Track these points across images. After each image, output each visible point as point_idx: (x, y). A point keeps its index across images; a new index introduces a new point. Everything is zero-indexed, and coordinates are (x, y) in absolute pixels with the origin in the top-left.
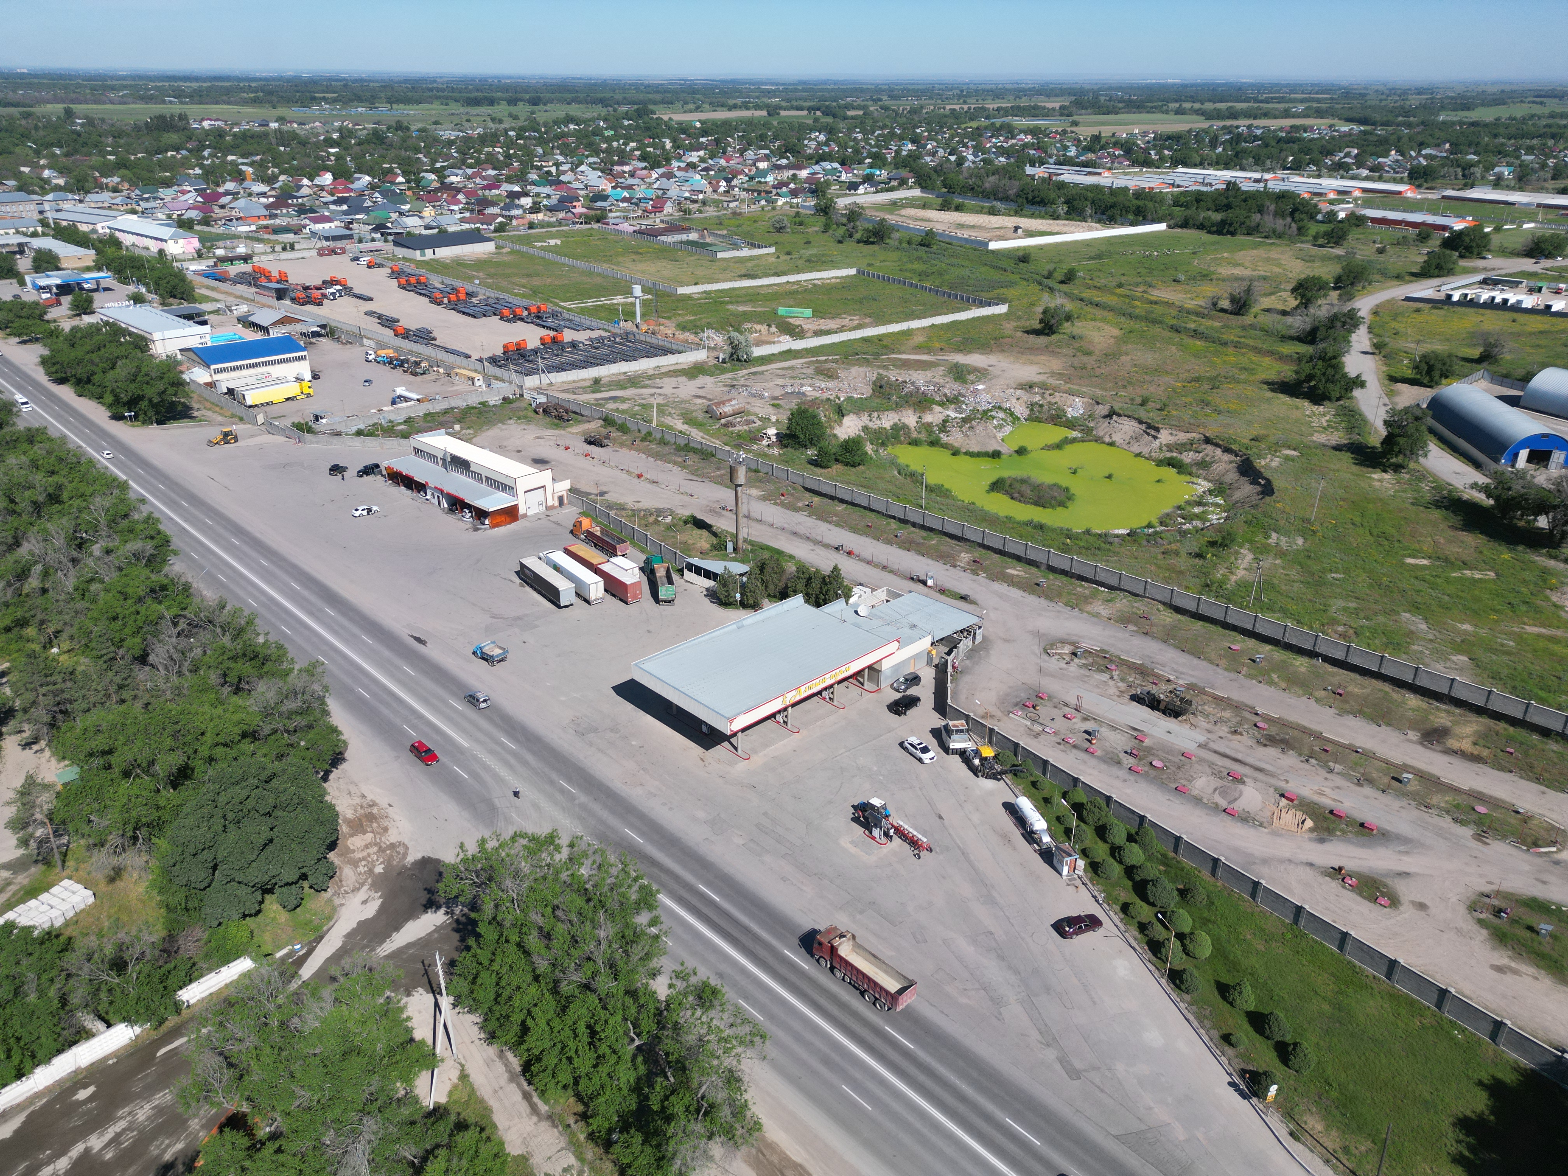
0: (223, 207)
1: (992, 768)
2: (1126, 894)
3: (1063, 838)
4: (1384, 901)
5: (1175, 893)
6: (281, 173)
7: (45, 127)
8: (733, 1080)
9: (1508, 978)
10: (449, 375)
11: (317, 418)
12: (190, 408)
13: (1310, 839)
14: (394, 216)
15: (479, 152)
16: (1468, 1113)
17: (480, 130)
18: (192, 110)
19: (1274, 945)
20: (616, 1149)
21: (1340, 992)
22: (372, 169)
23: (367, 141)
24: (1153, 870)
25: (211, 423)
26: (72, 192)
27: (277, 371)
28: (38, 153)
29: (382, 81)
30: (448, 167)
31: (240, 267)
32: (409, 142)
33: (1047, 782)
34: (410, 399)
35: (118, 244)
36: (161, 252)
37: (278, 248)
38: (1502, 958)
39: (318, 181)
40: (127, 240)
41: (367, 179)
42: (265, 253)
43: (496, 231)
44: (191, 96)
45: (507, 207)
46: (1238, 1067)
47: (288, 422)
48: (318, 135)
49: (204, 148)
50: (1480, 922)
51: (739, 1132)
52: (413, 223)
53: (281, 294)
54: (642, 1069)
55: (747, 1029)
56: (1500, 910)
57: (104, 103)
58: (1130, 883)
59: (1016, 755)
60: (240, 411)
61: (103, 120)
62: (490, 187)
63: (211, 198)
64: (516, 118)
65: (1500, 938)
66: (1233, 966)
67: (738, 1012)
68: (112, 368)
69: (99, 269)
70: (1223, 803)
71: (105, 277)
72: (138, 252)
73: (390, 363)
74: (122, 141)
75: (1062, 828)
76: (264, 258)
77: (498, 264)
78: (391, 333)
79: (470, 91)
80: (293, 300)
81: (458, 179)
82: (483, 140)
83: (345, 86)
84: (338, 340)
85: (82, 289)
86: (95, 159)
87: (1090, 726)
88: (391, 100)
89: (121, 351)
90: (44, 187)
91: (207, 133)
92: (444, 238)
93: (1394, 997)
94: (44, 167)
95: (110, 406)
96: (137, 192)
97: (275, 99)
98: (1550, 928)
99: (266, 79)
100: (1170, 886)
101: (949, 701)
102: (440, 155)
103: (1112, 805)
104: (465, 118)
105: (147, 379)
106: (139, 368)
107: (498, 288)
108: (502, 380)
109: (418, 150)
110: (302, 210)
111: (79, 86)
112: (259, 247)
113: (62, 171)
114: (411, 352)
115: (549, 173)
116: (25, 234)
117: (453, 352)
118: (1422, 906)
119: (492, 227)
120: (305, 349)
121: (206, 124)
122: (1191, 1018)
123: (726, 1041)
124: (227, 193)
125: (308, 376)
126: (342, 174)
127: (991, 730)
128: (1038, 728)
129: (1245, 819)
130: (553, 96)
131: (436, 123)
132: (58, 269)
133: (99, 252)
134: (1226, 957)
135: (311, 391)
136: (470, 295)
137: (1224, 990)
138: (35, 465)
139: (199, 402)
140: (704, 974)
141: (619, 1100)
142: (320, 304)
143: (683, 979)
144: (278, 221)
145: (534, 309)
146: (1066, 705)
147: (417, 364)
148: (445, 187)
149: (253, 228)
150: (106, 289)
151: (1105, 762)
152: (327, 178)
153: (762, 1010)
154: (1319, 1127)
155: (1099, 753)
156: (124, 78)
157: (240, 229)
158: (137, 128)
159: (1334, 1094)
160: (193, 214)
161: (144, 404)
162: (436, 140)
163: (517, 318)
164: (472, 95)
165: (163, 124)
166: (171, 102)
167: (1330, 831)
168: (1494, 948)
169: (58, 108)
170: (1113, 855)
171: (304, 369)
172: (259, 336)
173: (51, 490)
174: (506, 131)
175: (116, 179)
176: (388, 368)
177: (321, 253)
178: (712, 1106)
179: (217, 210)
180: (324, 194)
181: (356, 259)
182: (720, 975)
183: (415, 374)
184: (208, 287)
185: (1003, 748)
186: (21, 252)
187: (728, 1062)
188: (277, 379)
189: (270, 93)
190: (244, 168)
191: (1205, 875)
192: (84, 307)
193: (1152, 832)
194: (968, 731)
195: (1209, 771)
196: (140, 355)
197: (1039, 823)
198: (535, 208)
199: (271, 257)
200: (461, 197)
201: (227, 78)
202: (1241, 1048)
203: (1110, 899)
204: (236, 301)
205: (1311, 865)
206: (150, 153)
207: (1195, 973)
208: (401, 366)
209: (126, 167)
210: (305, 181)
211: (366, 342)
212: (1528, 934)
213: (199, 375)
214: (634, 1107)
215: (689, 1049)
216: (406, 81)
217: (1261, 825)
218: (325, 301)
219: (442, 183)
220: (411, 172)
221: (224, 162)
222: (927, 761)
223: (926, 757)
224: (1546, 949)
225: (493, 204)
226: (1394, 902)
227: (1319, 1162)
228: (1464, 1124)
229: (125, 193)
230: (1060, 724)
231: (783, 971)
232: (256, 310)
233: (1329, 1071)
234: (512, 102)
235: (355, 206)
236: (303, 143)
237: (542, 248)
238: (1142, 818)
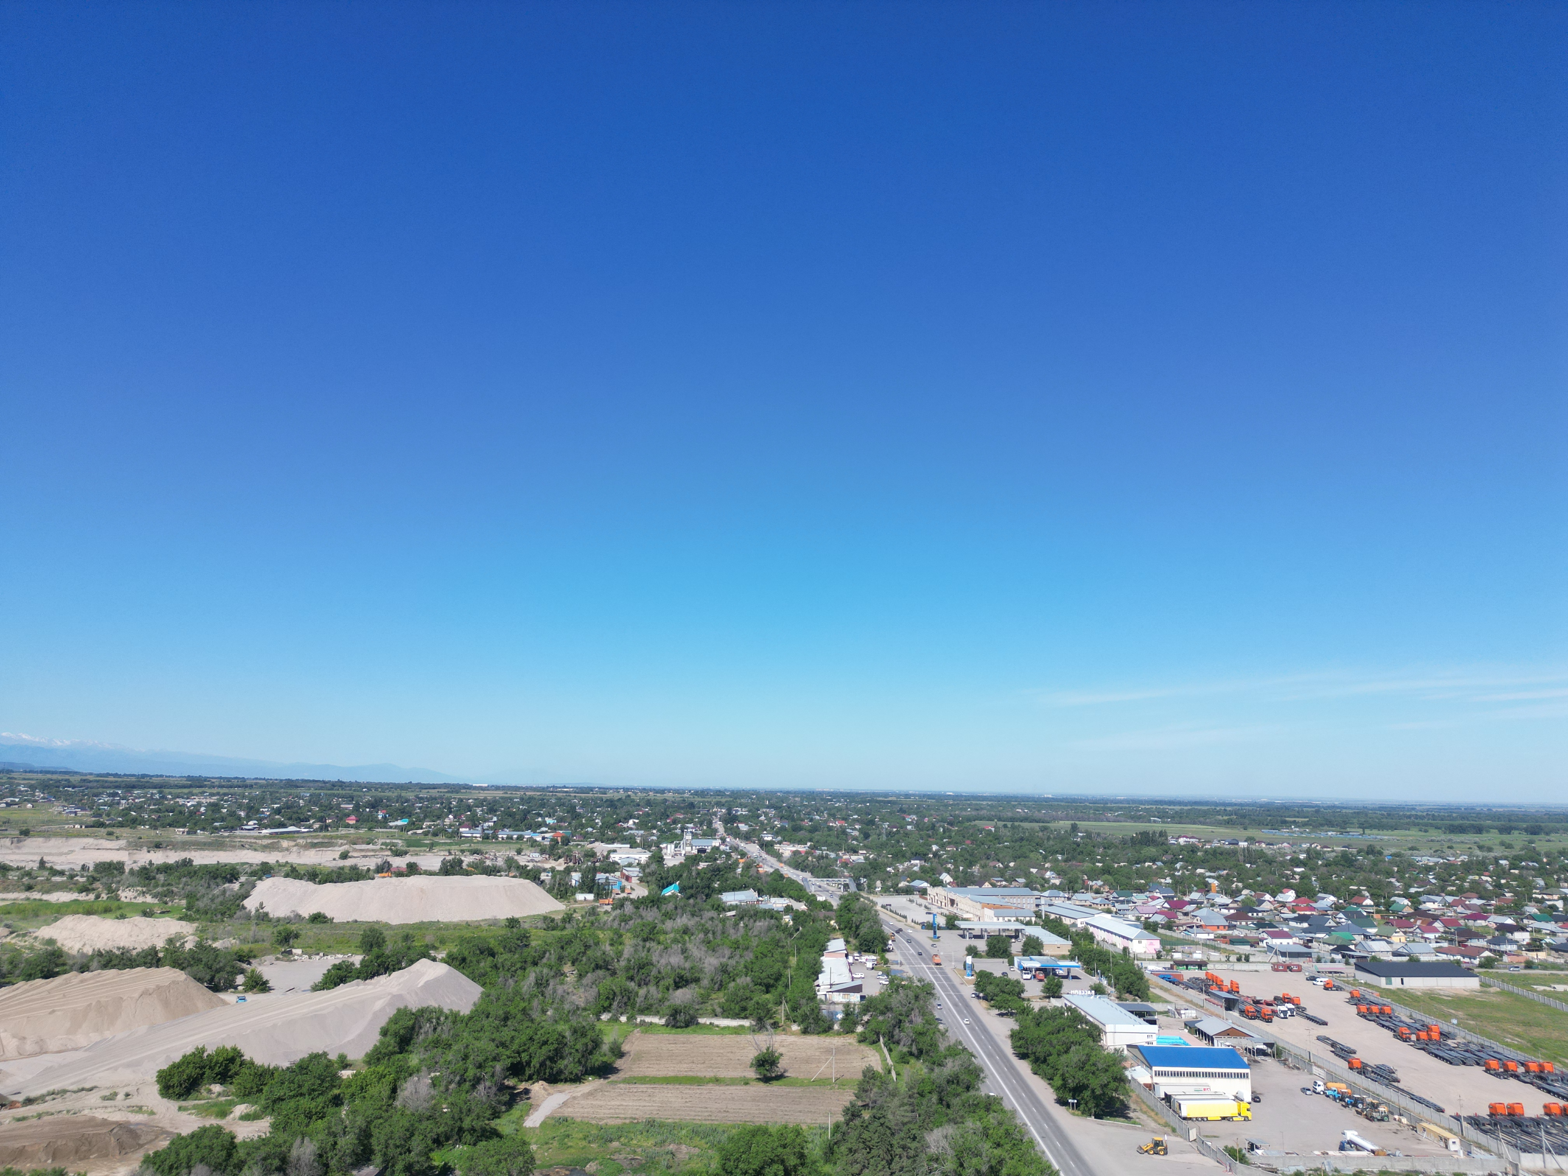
0: (1186, 914)
6: (1245, 887)
7: (1055, 838)
10: (1414, 1128)
11: (1252, 1147)
12: (1127, 1107)
14: (1359, 938)
15: (1463, 880)
17: (1465, 858)
18: (1172, 828)
22: (1338, 889)
23: (1336, 863)
25: (1144, 1128)
26: (1063, 890)
27: (1217, 1085)
28: (1045, 858)
29: (1355, 808)
30: (1424, 893)
31: (1194, 973)
32: (1381, 866)
34: (1363, 1149)
35: (1091, 938)
36: (1125, 949)
37: (1233, 958)
39: (1280, 897)
40: (1099, 935)
41: (1331, 899)
42: (1220, 962)
43: (1481, 966)
44: (1173, 817)
45: (1496, 941)
47: (1220, 1144)
48: (1285, 854)
49: (1178, 860)
52: (1379, 949)
53: (1230, 1005)
57: (1102, 821)
60: (1174, 1121)
61: (1099, 834)
62: (1474, 917)
63: (1176, 906)
64: (1509, 846)
68: (1066, 1052)
69: (1072, 959)
71: (1076, 966)
72: (1106, 947)
73: (1342, 1099)
74: (1110, 852)
76: (1218, 966)
77: (1483, 1005)
78: (1345, 1065)
79: (1454, 819)
80: (1242, 1012)
81: (1436, 906)
82: (1468, 868)
83: (1317, 811)
84: (1285, 1062)
85: (1055, 974)
86: (1087, 865)
88: (1363, 826)
89: (1075, 1037)
90: (1044, 885)
91: (1182, 848)
92: (1415, 968)
94: (1047, 870)
95: (1057, 1089)
96: (1115, 895)
97: (1247, 821)
99: (1241, 805)
102: (1415, 880)
104: (1446, 845)
105: (1094, 1068)
106: (1088, 1055)
107: (1482, 1033)
108: (1488, 1151)
109: (1390, 874)
110: (1261, 924)
111: (1085, 807)
112: (1215, 955)
113: (1060, 873)
114: (1367, 1091)
115: (1554, 908)
116: (1022, 922)
117: (1420, 1101)
119: (1477, 962)
120: (1247, 1066)
121: (1182, 841)
124: (1192, 902)
125: (1248, 1097)
126: (1305, 892)
130: (1558, 825)
131: (1412, 849)
132: (1040, 954)
133: (1075, 944)
135: (1249, 1114)
136: (1445, 1035)
138: (986, 1134)
139: (1136, 1102)
142: (1269, 1021)
144: (1236, 933)
145: (1533, 1067)
147: (1374, 1107)
148: (1418, 913)
149: (1212, 936)
150: (1075, 977)
152: (1290, 896)
156: (1121, 802)
157: (1199, 936)
158: (1124, 842)
160: (1159, 919)
161: (1087, 1094)
162: (1412, 865)
163: (1507, 1073)
164: (1457, 823)
165: (1146, 839)
166: (1155, 822)
169: (1068, 823)
171: (1244, 1088)
172: (1203, 1044)
173: (993, 1163)
174: (1496, 860)
175: (1100, 883)
176: (1338, 1105)
177: (1276, 968)
179: (1180, 916)
180: (1285, 910)
181: (1313, 979)
183: (1371, 1119)
184: (1162, 988)
186: (1016, 937)
188: (1216, 1094)
189: (1244, 816)
190: (1210, 881)
192: (1053, 991)
196: (1091, 1043)
198: (1535, 945)
199: (1225, 966)
200: (1438, 925)
201: (1206, 803)
204: (1186, 1005)
206: (1131, 862)
208: (1355, 1105)
209: (1109, 873)
210: (1268, 897)
211: (1315, 1070)
213: (1140, 1074)
216: (1381, 808)
218: (1275, 1019)
219: (1417, 909)
220: (1382, 895)
221: (1193, 874)
225: (1478, 936)
229: (1105, 895)
232: (1204, 1017)
234: (1506, 830)
235: (1316, 924)
236: (1270, 862)
237: (1544, 993)
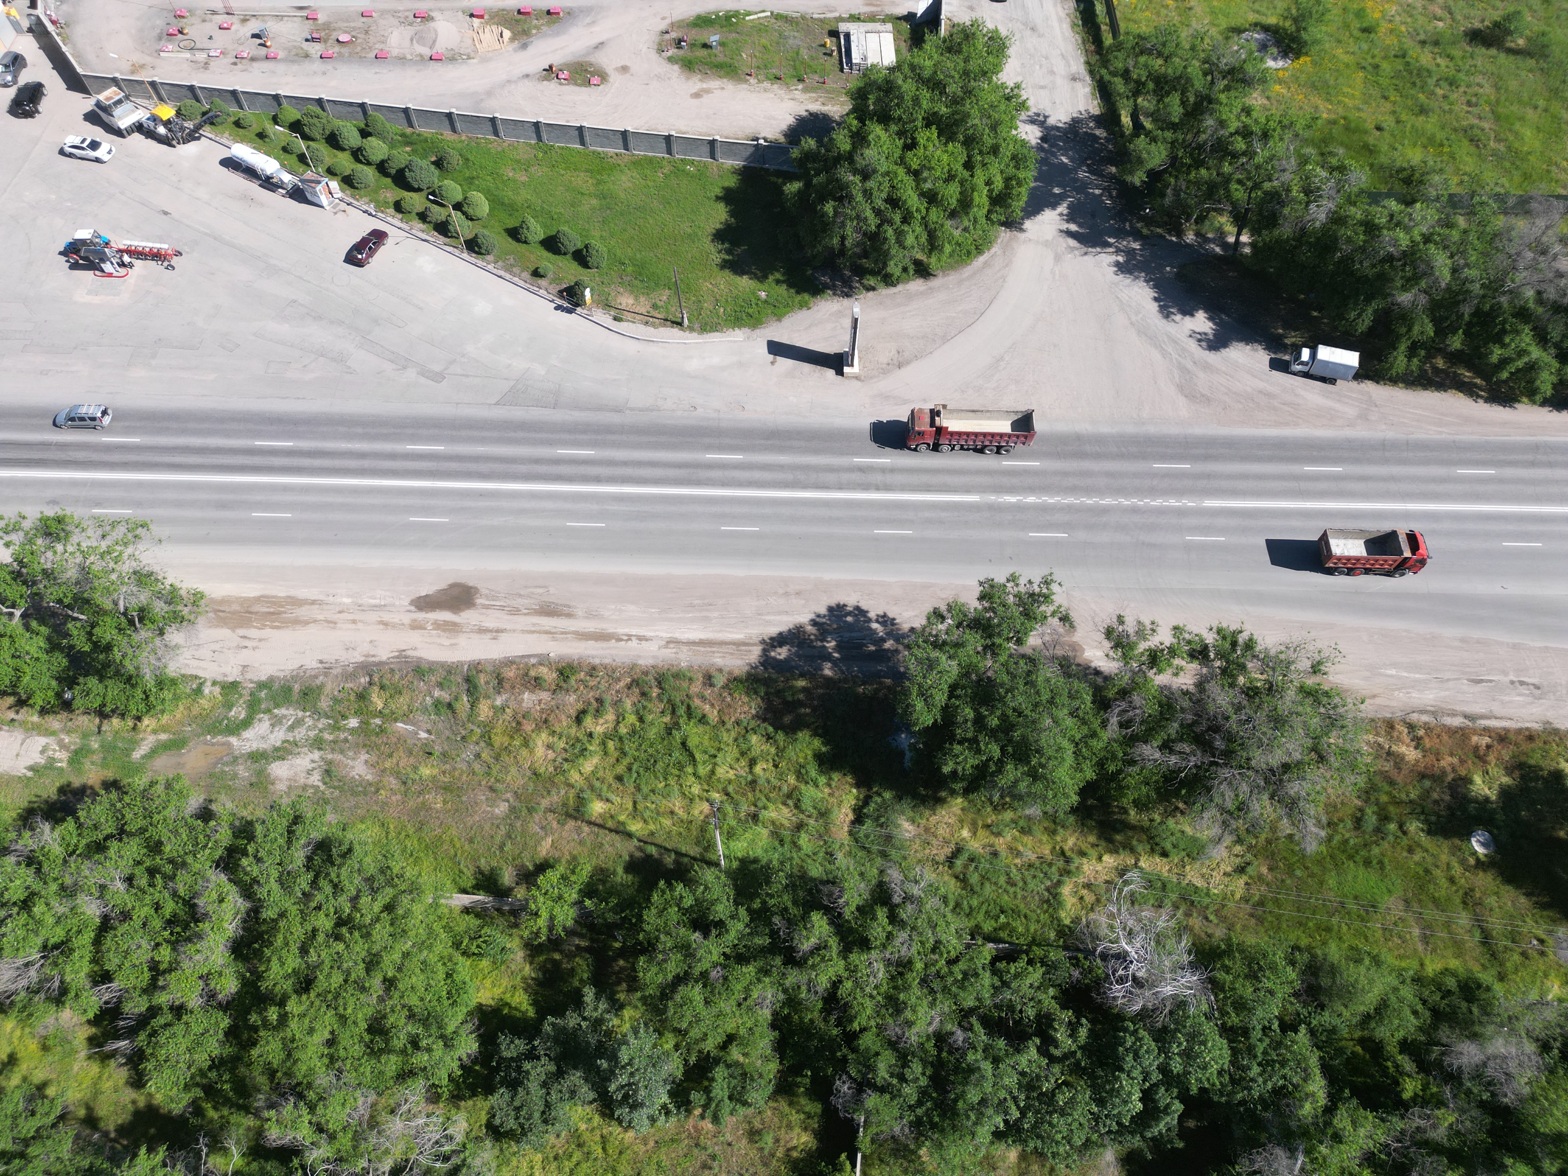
1: (182, 129)
2: (393, 193)
3: (301, 168)
4: (595, 80)
5: (433, 167)
8: (143, 578)
9: (706, 99)
13: (515, 50)
16: (718, 226)
19: (532, 170)
20: (78, 703)
21: (599, 182)
24: (401, 156)
33: (248, 114)
38: (696, 83)
46: (555, 291)
50: (670, 60)
51: (186, 611)
54: (45, 630)
55: (121, 529)
56: (680, 41)
58: (389, 180)
59: (198, 100)
65: (688, 66)
66: (511, 208)
67: (99, 522)
70: (427, 52)
75: (294, 157)
87: (254, 26)
93: (637, 163)
98: (716, 37)
100: (424, 163)
101: (80, 70)
103: (327, 106)
118: (624, 69)
122: (501, 273)
123: (109, 553)
127: (153, 84)
128: (201, 56)
129: (452, 58)
134: (503, 204)
137: (514, 234)
140: (33, 513)
141: (44, 669)
143: (15, 529)
146: (214, 13)
151: (292, 61)
153: (124, 503)
154: (631, 301)
155: (281, 55)
159: (630, 269)
167: (526, 33)
168: (688, 79)
170: (358, 161)
178: (142, 610)
182: (53, 502)
185: (179, 99)
187: (127, 567)
191: (448, 135)
193: (379, 116)
194: (127, 97)
195: (395, 22)
197: (268, 165)
202: (550, 275)
203: (381, 206)
205: (527, 76)
207: (486, 232)
212: (704, 52)
214: (65, 662)
215: (78, 583)
217: (469, 58)
222: (106, 157)
223: (100, 153)
224: (721, 58)
226: (603, 77)
227: (641, 328)
228: (719, 236)
230: (222, 40)
231: (117, 457)
233: (618, 252)
238: (362, 106)
